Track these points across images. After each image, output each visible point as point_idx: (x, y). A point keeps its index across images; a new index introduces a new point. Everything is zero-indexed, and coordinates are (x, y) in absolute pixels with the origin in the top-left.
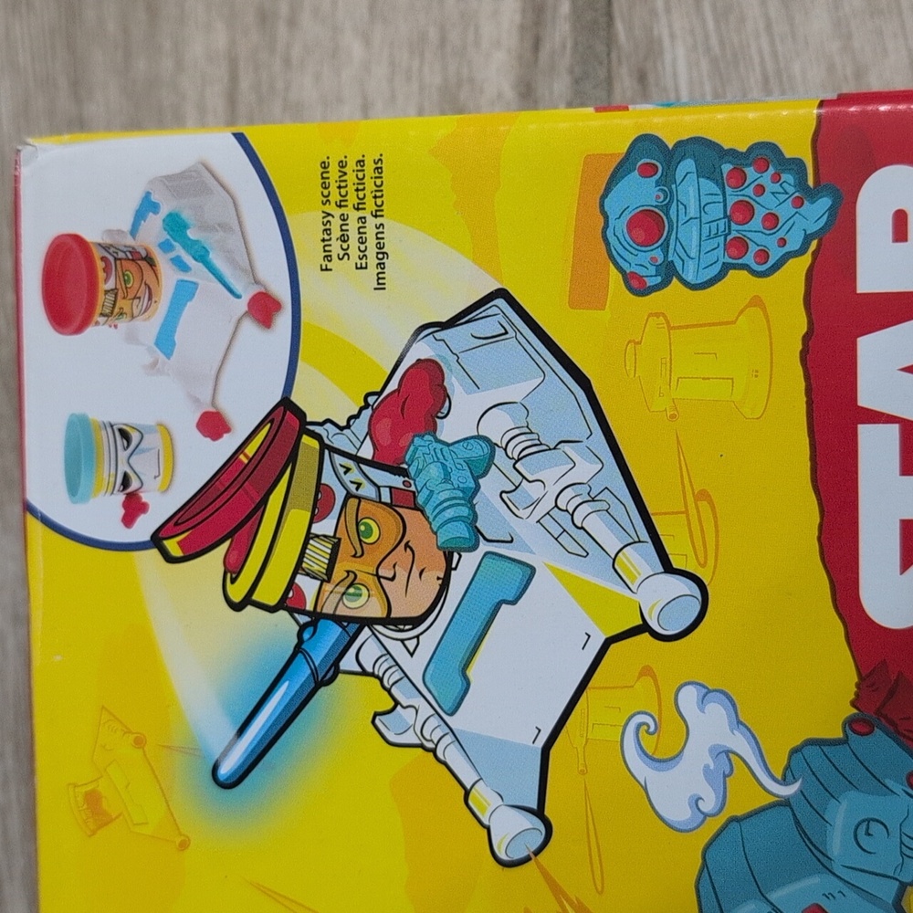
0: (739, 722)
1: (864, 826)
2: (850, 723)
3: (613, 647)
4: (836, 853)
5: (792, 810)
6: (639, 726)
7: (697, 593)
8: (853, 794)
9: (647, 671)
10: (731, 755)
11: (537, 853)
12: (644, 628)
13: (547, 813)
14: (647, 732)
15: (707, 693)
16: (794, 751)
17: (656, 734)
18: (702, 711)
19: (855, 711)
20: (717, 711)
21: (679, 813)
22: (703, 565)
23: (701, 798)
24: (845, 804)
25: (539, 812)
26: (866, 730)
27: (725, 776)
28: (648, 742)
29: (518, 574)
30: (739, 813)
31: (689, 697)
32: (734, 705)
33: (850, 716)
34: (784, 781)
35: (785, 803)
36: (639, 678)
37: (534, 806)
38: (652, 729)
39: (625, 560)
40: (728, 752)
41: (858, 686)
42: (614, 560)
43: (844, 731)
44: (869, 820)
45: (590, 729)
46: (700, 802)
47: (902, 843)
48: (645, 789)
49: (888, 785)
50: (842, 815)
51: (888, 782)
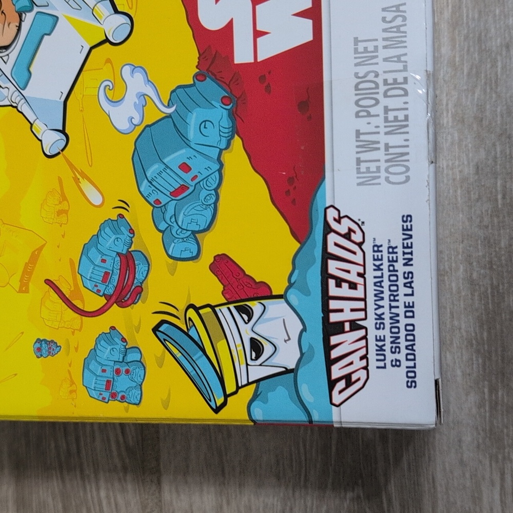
0: (149, 81)
1: (204, 123)
2: (196, 76)
3: (94, 51)
4: (192, 138)
5: (172, 119)
6: (106, 86)
7: (129, 22)
8: (198, 109)
9: (108, 61)
10: (146, 97)
11: (62, 150)
12: (107, 40)
13: (66, 131)
14: (109, 89)
15: (134, 68)
16: (172, 92)
17: (113, 91)
18: (133, 77)
19: (198, 70)
20: (139, 76)
21: (124, 125)
22: (131, 8)
23: (133, 118)
24: (195, 114)
25: (63, 131)
26: (203, 79)
27: (143, 106)
28: (110, 94)
29: (51, 20)
30: (150, 123)
31: (127, 70)
32: (146, 73)
33: (196, 73)
34: (168, 106)
35: (169, 116)
36: (105, 64)
37: (61, 128)
38: (111, 88)
39: (97, 9)
40: (144, 95)
41: (199, 58)
42: (93, 10)
43: (194, 80)
44: (205, 121)
45: (85, 89)
46: (133, 120)
47: (220, 130)
48: (109, 116)
49: (213, 104)
50: (194, 119)
51: (213, 102)
